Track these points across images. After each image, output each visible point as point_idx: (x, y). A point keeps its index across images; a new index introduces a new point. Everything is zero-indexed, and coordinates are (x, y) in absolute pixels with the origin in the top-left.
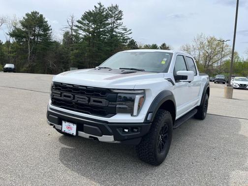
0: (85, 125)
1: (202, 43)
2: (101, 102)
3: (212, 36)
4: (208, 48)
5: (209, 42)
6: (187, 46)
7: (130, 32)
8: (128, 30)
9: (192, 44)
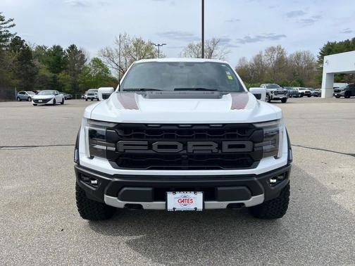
0: (219, 189)
1: (127, 47)
2: (243, 146)
3: (138, 37)
4: (135, 53)
5: (135, 45)
6: (108, 51)
7: (11, 23)
8: (6, 20)
9: (114, 47)
